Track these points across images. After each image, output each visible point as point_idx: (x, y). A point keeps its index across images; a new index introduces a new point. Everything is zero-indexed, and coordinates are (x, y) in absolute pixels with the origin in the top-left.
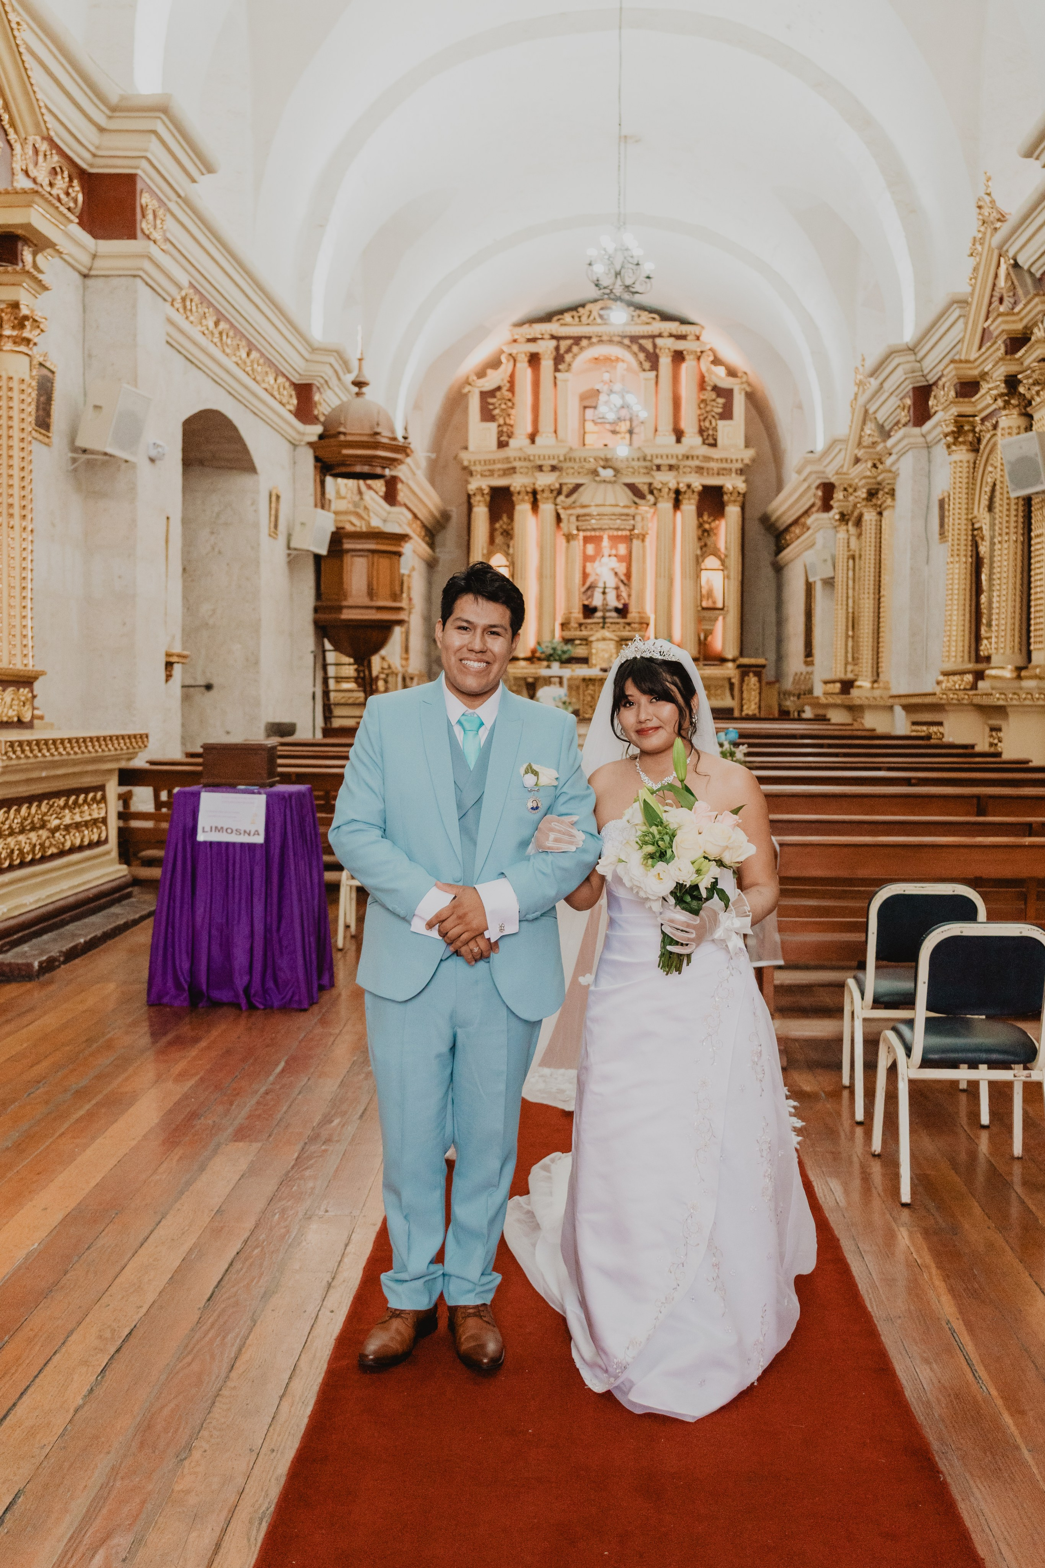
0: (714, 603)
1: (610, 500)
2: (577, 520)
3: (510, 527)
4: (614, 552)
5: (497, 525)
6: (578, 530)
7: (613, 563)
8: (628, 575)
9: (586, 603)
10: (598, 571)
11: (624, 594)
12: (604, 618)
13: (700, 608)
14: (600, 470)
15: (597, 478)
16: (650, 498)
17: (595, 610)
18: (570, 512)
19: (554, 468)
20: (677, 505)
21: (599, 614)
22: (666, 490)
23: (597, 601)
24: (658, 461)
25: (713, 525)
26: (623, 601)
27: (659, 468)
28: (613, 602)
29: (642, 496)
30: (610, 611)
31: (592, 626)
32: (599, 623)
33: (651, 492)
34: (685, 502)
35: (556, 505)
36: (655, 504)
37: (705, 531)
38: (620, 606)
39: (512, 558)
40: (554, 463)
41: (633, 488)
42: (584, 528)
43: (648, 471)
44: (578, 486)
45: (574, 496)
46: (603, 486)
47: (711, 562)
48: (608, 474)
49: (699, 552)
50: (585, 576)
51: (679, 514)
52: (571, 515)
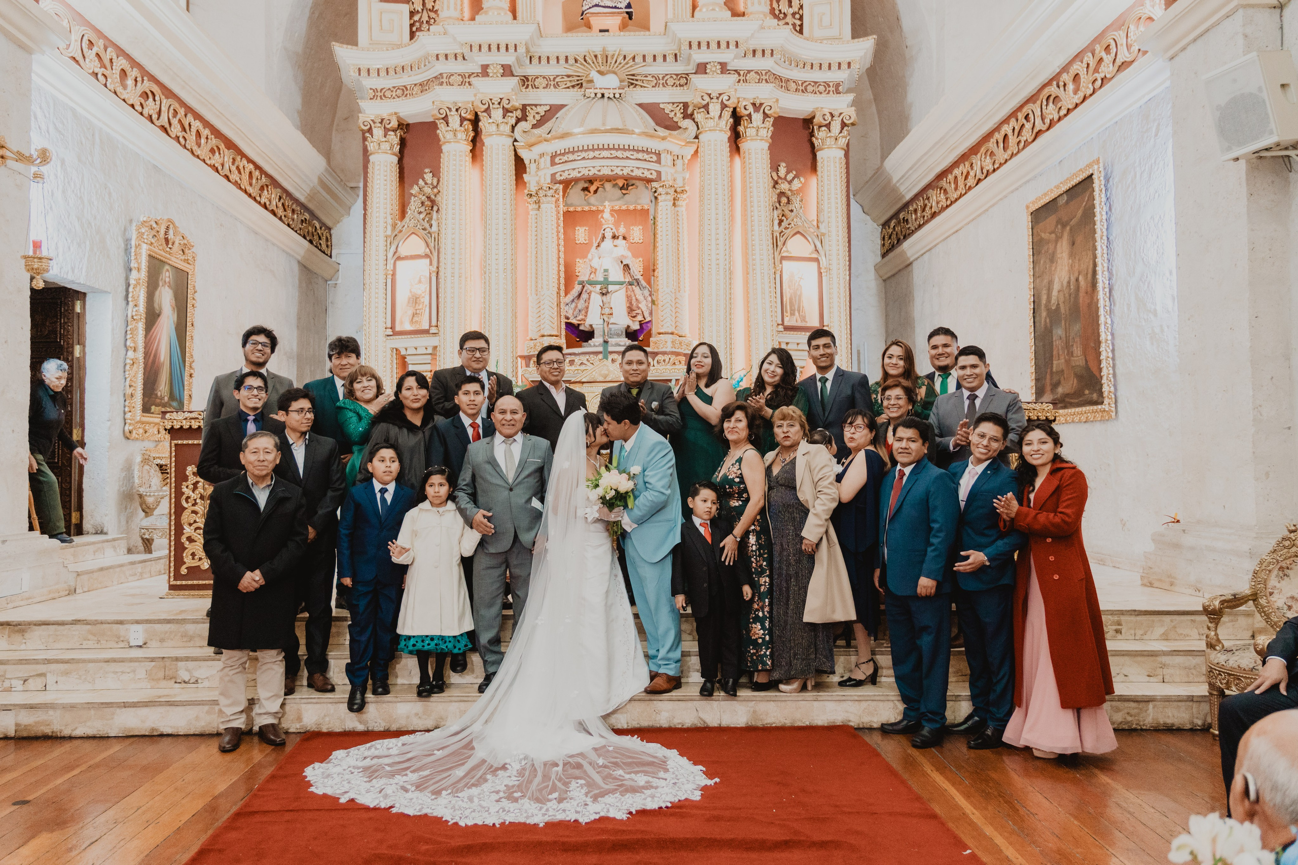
0: (804, 319)
1: (614, 121)
2: (553, 163)
3: (435, 190)
4: (622, 230)
5: (415, 190)
6: (554, 181)
7: (622, 249)
8: (650, 271)
9: (574, 321)
10: (595, 263)
11: (644, 306)
12: (606, 342)
13: (781, 328)
14: (594, 75)
15: (590, 92)
16: (687, 123)
17: (588, 335)
18: (537, 150)
19: (507, 71)
20: (736, 137)
21: (597, 340)
22: (715, 108)
23: (593, 320)
24: (700, 56)
25: (796, 184)
26: (640, 318)
27: (702, 68)
28: (622, 320)
29: (672, 126)
30: (618, 335)
31: (584, 358)
32: (597, 353)
33: (687, 116)
34: (750, 132)
35: (516, 140)
36: (696, 137)
37: (782, 194)
38: (636, 326)
39: (437, 240)
40: (509, 59)
41: (652, 110)
42: (565, 176)
43: (683, 80)
44: (554, 110)
45: (548, 125)
46: (601, 103)
47: (796, 246)
48: (610, 82)
49: (776, 227)
50: (569, 278)
51: (737, 160)
52: (542, 155)
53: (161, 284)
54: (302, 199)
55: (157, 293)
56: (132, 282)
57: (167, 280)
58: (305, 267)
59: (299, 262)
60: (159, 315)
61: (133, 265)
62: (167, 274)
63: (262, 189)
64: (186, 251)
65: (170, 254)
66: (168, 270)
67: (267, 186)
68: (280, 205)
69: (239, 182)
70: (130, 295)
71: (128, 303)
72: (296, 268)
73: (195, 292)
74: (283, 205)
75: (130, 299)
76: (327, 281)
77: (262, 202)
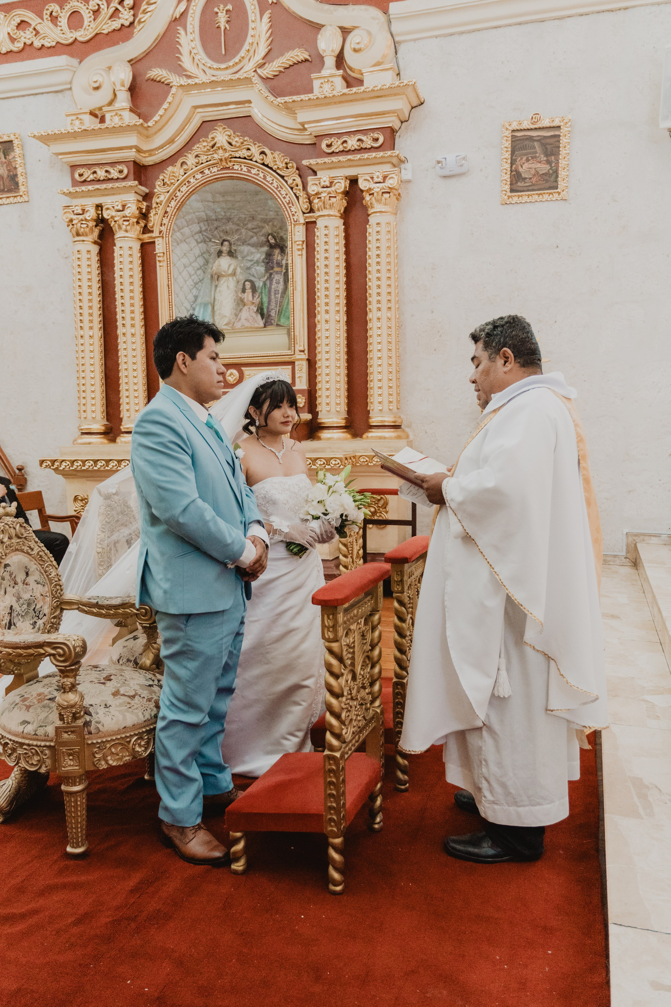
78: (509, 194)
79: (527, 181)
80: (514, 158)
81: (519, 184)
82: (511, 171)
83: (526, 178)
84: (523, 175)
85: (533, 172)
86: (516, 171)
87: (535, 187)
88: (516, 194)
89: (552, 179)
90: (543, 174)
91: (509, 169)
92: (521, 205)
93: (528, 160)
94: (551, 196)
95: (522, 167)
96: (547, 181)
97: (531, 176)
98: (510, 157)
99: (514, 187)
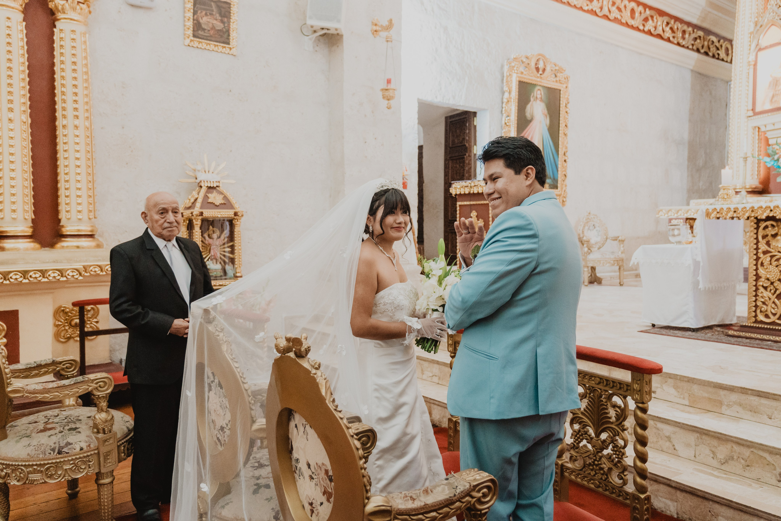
53: (532, 99)
54: (695, 21)
55: (528, 107)
56: (505, 100)
57: (539, 96)
58: (700, 74)
59: (692, 71)
60: (530, 121)
61: (506, 88)
62: (539, 92)
63: (646, 20)
64: (558, 75)
65: (541, 78)
66: (539, 90)
67: (652, 17)
68: (668, 29)
69: (619, 17)
70: (504, 109)
71: (503, 115)
72: (688, 76)
73: (568, 103)
74: (671, 29)
75: (503, 112)
76: (727, 82)
77: (646, 29)
78: (192, 38)
79: (206, 31)
80: (195, 9)
81: (200, 32)
82: (194, 20)
83: (205, 29)
84: (203, 26)
85: (211, 25)
86: (197, 20)
87: (213, 39)
88: (198, 39)
89: (226, 36)
90: (218, 30)
91: (192, 17)
92: (201, 50)
93: (206, 14)
94: (224, 49)
95: (202, 18)
96: (222, 36)
97: (209, 29)
98: (192, 7)
99: (196, 33)
